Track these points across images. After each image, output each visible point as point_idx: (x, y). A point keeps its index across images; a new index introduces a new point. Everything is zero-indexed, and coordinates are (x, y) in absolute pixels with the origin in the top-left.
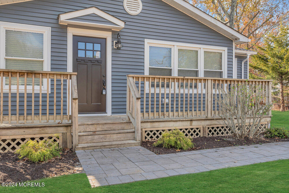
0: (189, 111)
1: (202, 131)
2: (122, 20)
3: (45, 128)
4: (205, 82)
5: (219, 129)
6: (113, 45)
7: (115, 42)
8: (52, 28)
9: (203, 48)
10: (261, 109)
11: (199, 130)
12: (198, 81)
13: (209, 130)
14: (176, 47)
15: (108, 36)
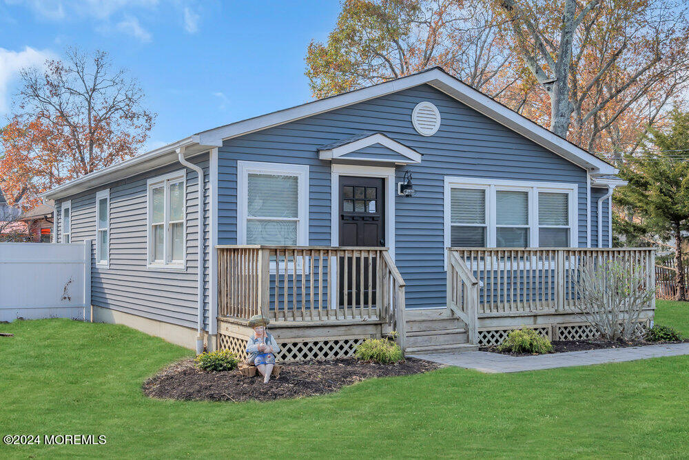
0: (531, 301)
1: (550, 333)
2: (407, 147)
3: (352, 327)
4: (554, 254)
5: (575, 330)
6: (397, 190)
7: (400, 184)
8: (312, 167)
9: (538, 188)
10: (639, 297)
11: (545, 331)
12: (532, 253)
13: (560, 331)
14: (492, 186)
15: (389, 174)
